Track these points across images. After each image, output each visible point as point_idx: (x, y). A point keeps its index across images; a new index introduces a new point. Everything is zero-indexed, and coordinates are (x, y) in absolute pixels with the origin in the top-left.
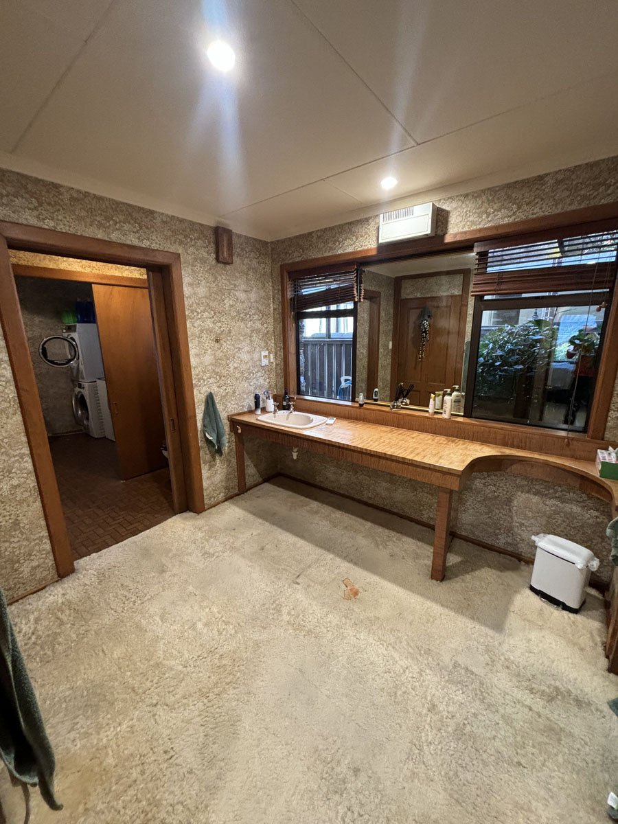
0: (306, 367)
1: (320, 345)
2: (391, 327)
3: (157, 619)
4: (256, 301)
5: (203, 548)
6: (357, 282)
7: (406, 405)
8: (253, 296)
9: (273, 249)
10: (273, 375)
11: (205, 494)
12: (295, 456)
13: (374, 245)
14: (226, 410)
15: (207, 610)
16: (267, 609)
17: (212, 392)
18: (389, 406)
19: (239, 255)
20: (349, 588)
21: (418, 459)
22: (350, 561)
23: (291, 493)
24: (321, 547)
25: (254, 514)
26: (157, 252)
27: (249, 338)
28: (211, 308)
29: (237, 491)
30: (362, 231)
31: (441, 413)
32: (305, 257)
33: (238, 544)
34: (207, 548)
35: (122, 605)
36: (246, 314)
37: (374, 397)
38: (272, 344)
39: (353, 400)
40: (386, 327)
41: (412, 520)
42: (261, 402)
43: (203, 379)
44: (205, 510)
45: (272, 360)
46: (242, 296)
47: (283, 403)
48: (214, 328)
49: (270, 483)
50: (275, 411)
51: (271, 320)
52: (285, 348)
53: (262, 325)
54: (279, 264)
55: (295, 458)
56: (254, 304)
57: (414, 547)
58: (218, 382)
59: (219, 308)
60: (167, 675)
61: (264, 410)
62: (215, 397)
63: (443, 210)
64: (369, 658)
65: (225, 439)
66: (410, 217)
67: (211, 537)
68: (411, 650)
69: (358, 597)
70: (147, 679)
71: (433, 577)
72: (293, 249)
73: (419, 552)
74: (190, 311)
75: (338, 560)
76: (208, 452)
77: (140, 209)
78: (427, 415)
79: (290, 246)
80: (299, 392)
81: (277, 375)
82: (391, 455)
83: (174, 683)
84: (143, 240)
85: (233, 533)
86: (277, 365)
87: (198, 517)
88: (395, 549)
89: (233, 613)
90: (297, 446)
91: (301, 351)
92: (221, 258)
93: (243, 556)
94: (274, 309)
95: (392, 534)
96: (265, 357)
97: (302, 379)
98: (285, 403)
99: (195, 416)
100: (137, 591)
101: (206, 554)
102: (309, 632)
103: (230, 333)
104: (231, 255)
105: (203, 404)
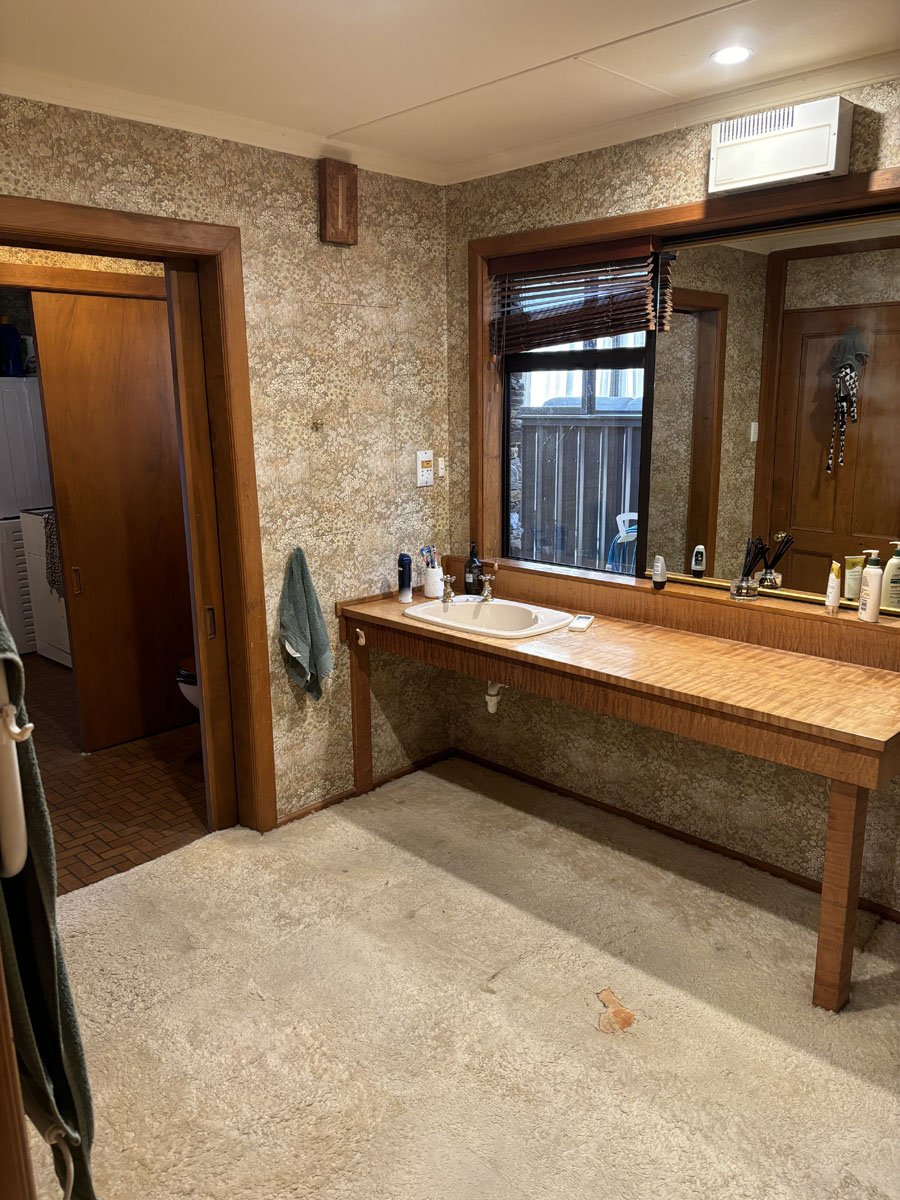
0: (527, 488)
1: (566, 428)
2: (755, 384)
3: (182, 1040)
4: (409, 331)
5: (276, 905)
6: (654, 285)
7: (774, 586)
8: (402, 318)
9: (451, 204)
10: (444, 509)
11: (278, 788)
12: (492, 705)
13: (698, 198)
14: (332, 589)
15: (288, 1030)
16: (420, 1037)
17: (302, 546)
18: (727, 589)
19: (371, 222)
20: (610, 1010)
21: (784, 712)
22: (618, 954)
23: (479, 798)
24: (550, 921)
25: (392, 840)
26: (190, 226)
27: (388, 419)
28: (304, 349)
29: (350, 786)
30: (670, 160)
31: (855, 609)
32: (528, 223)
33: (356, 900)
34: (284, 905)
35: (106, 1009)
36: (384, 362)
37: (694, 567)
38: (442, 431)
39: (640, 574)
40: (741, 385)
41: (777, 873)
42: (414, 574)
43: (281, 516)
44: (277, 826)
45: (441, 473)
46: (373, 317)
47: (466, 578)
48: (309, 398)
49: (430, 772)
50: (446, 596)
51: (442, 376)
52: (475, 444)
53: (421, 385)
54: (465, 241)
55: (492, 709)
56: (404, 338)
57: (778, 934)
58: (316, 523)
59: (324, 350)
60: (208, 1145)
61: (420, 593)
62: (307, 559)
63: (868, 113)
64: (647, 1152)
65: (329, 657)
66: (786, 130)
67: (291, 884)
68: (745, 1145)
69: (628, 1029)
70: (169, 1148)
71: (817, 1001)
72: (500, 204)
73: (788, 944)
74: (257, 360)
75: (589, 950)
76: (288, 689)
77: (157, 131)
78: (819, 611)
79: (493, 196)
80: (506, 550)
81: (454, 508)
82: (722, 703)
83: (223, 1159)
84: (161, 201)
85: (341, 878)
86: (453, 484)
87: (262, 838)
88: (730, 936)
89: (345, 1041)
90: (497, 680)
91: (514, 450)
92: (330, 231)
93: (368, 928)
94: (452, 348)
95: (725, 900)
96: (427, 463)
97: (515, 519)
98: (470, 578)
99: (262, 602)
100: (135, 983)
101: (283, 919)
102: (514, 1091)
103: (346, 407)
104: (353, 224)
105: (281, 575)
